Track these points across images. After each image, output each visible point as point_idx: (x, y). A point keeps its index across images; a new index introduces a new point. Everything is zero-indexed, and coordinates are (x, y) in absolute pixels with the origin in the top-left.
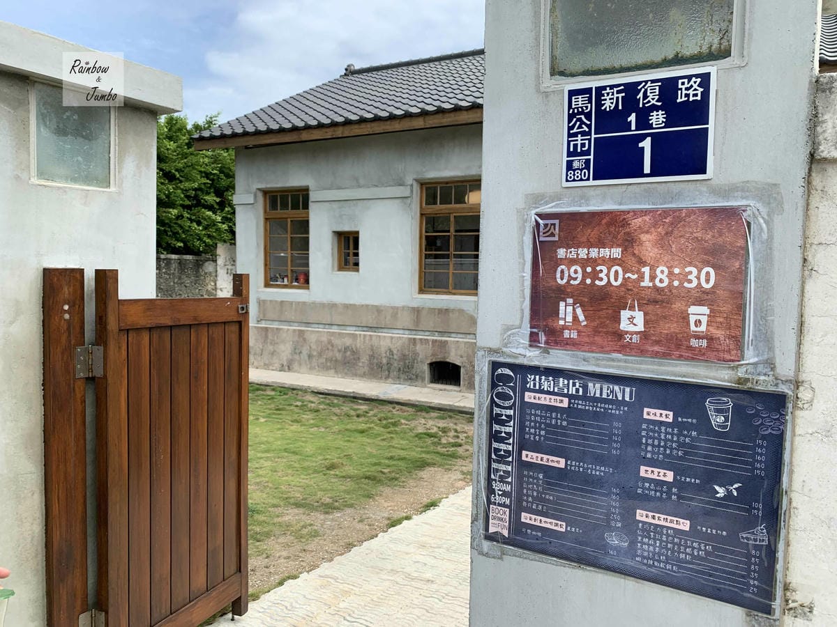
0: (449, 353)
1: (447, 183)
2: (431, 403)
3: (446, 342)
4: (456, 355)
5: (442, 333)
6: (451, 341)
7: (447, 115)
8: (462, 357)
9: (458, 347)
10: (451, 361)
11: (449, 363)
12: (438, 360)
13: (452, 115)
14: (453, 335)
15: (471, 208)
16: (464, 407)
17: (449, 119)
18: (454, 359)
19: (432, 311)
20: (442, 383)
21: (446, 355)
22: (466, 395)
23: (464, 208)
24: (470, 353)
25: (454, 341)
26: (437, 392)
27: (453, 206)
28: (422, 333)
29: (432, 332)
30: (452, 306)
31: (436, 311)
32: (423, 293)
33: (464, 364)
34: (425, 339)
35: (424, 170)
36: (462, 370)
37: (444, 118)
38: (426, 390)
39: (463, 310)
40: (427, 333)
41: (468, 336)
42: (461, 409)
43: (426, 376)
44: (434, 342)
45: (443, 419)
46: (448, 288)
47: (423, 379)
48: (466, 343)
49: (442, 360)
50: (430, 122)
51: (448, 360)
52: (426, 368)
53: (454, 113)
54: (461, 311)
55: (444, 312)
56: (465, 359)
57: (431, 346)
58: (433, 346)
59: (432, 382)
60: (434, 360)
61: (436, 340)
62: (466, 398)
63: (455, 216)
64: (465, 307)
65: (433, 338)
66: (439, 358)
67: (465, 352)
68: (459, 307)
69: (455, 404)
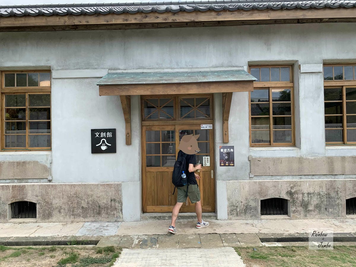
0: (27, 195)
1: (22, 71)
2: (10, 238)
3: (24, 187)
4: (33, 195)
5: (20, 180)
6: (28, 185)
7: (19, 19)
8: (37, 196)
9: (34, 189)
10: (28, 201)
11: (27, 202)
12: (17, 201)
13: (23, 19)
14: (29, 181)
15: (42, 89)
16: (39, 237)
17: (21, 22)
18: (31, 199)
19: (12, 164)
20: (22, 218)
21: (24, 196)
22: (41, 224)
23: (35, 89)
24: (44, 192)
25: (30, 185)
26: (17, 225)
27: (27, 87)
28: (4, 181)
29: (12, 180)
30: (28, 159)
31: (16, 163)
32: (4, 151)
33: (39, 201)
34: (6, 186)
35: (2, 60)
36: (38, 206)
37: (16, 21)
38: (7, 225)
39: (37, 162)
40: (8, 181)
41: (42, 181)
42: (36, 240)
43: (8, 214)
44: (13, 187)
45: (17, 256)
46: (25, 146)
47: (5, 217)
48: (40, 186)
49: (21, 200)
50: (5, 23)
51: (26, 200)
52: (8, 208)
53: (24, 18)
54: (36, 163)
55: (22, 164)
56: (39, 198)
57: (11, 190)
58: (13, 191)
59: (13, 217)
60: (14, 201)
61: (16, 186)
62: (42, 227)
63: (29, 95)
64: (38, 159)
65: (12, 184)
66: (19, 199)
67: (39, 192)
68: (33, 159)
69: (31, 236)
